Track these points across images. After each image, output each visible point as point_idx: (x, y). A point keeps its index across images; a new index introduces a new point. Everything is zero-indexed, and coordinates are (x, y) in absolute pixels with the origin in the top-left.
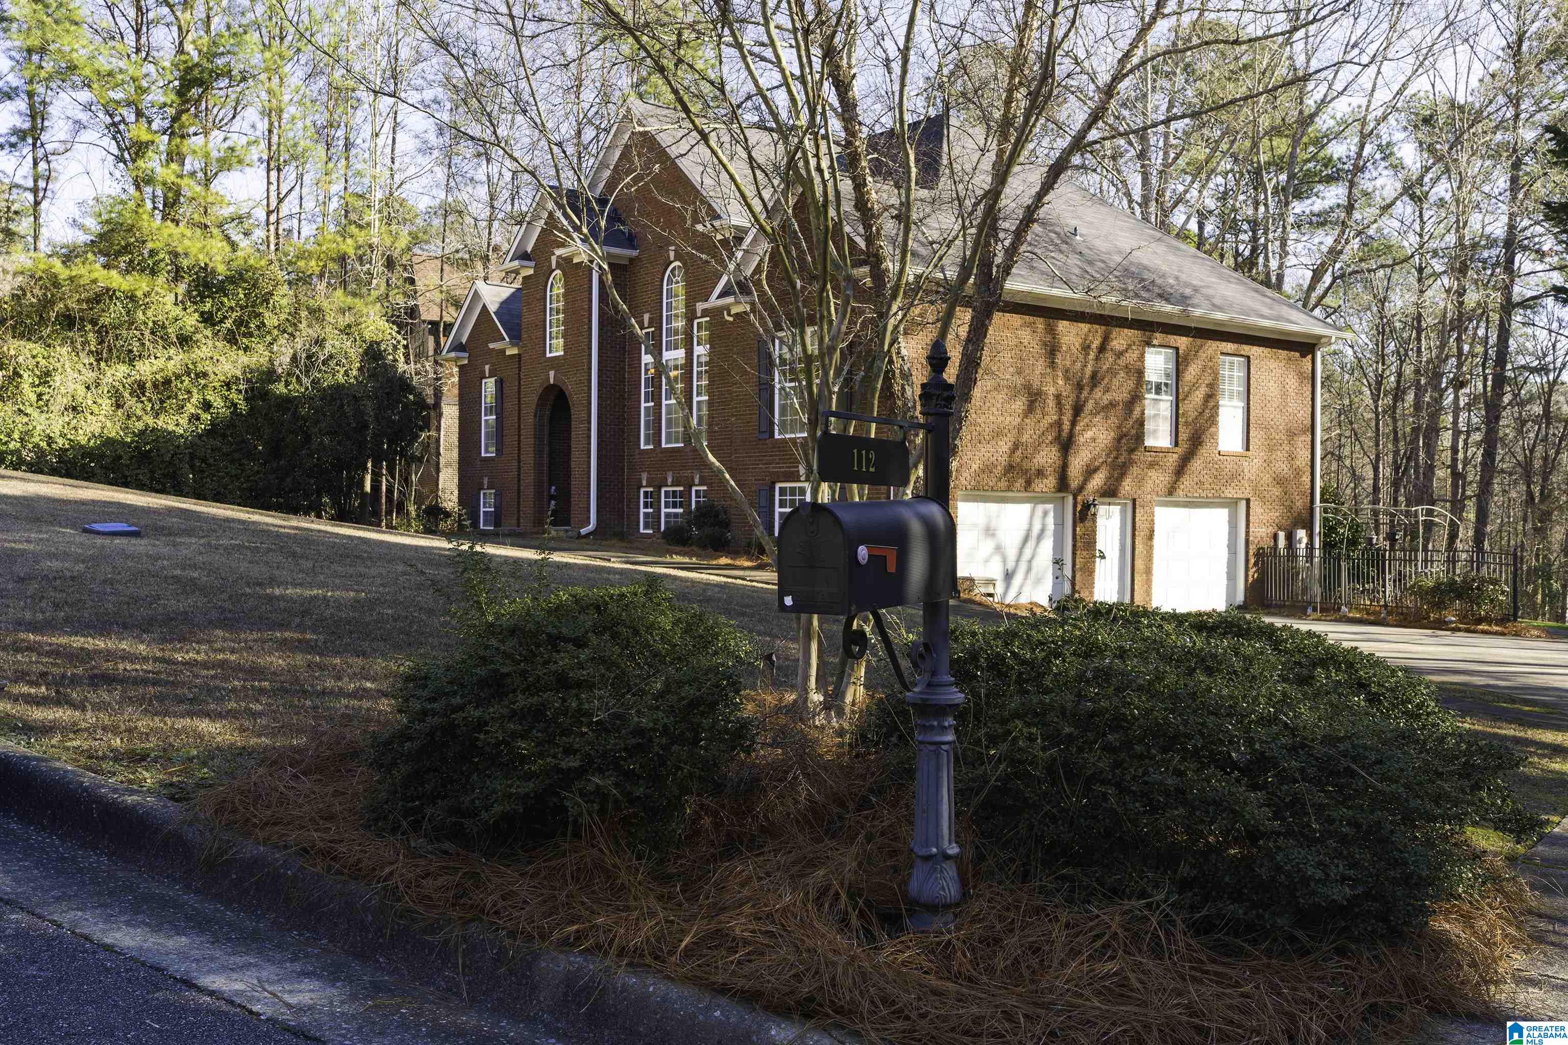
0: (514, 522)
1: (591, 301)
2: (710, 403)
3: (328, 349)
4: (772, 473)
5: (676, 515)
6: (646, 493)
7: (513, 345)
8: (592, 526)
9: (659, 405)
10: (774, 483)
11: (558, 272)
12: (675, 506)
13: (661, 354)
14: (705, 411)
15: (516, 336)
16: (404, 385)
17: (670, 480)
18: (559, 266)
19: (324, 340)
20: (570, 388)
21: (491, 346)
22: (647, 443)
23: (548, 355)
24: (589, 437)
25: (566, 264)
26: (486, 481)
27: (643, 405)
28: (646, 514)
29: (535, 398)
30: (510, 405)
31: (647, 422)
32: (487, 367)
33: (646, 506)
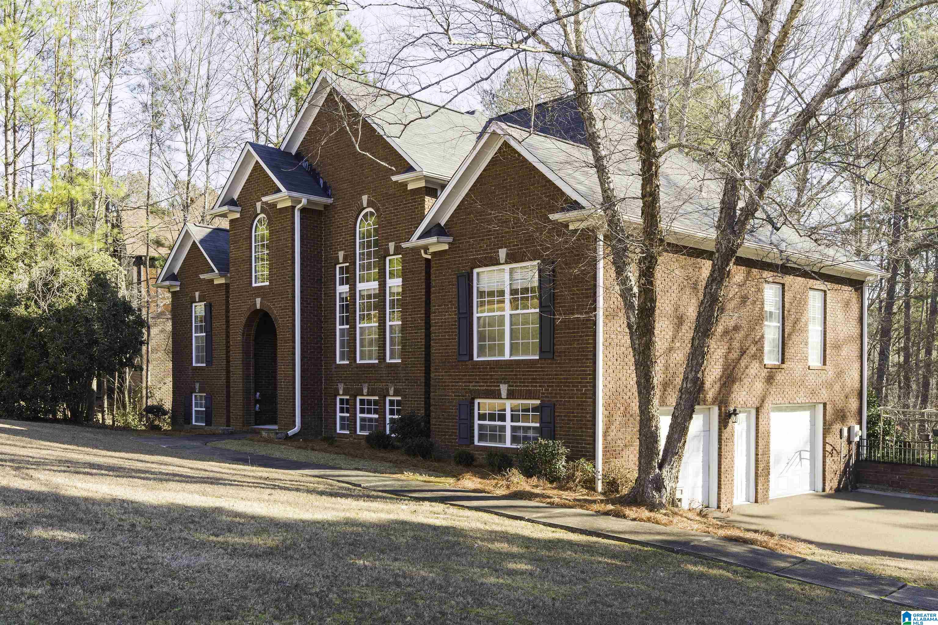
0: (224, 420)
1: (293, 240)
2: (403, 328)
3: (62, 277)
4: (471, 391)
5: (371, 420)
6: (342, 401)
7: (221, 276)
8: (297, 429)
9: (353, 327)
10: (473, 399)
11: (262, 216)
12: (369, 412)
13: (355, 285)
14: (398, 335)
15: (224, 269)
16: (126, 307)
17: (365, 391)
18: (263, 211)
19: (58, 270)
20: (275, 312)
21: (202, 276)
22: (342, 358)
23: (254, 285)
24: (294, 354)
25: (270, 208)
26: (197, 386)
27: (338, 327)
28: (342, 418)
29: (243, 320)
30: (219, 324)
31: (342, 342)
32: (197, 294)
33: (342, 411)
